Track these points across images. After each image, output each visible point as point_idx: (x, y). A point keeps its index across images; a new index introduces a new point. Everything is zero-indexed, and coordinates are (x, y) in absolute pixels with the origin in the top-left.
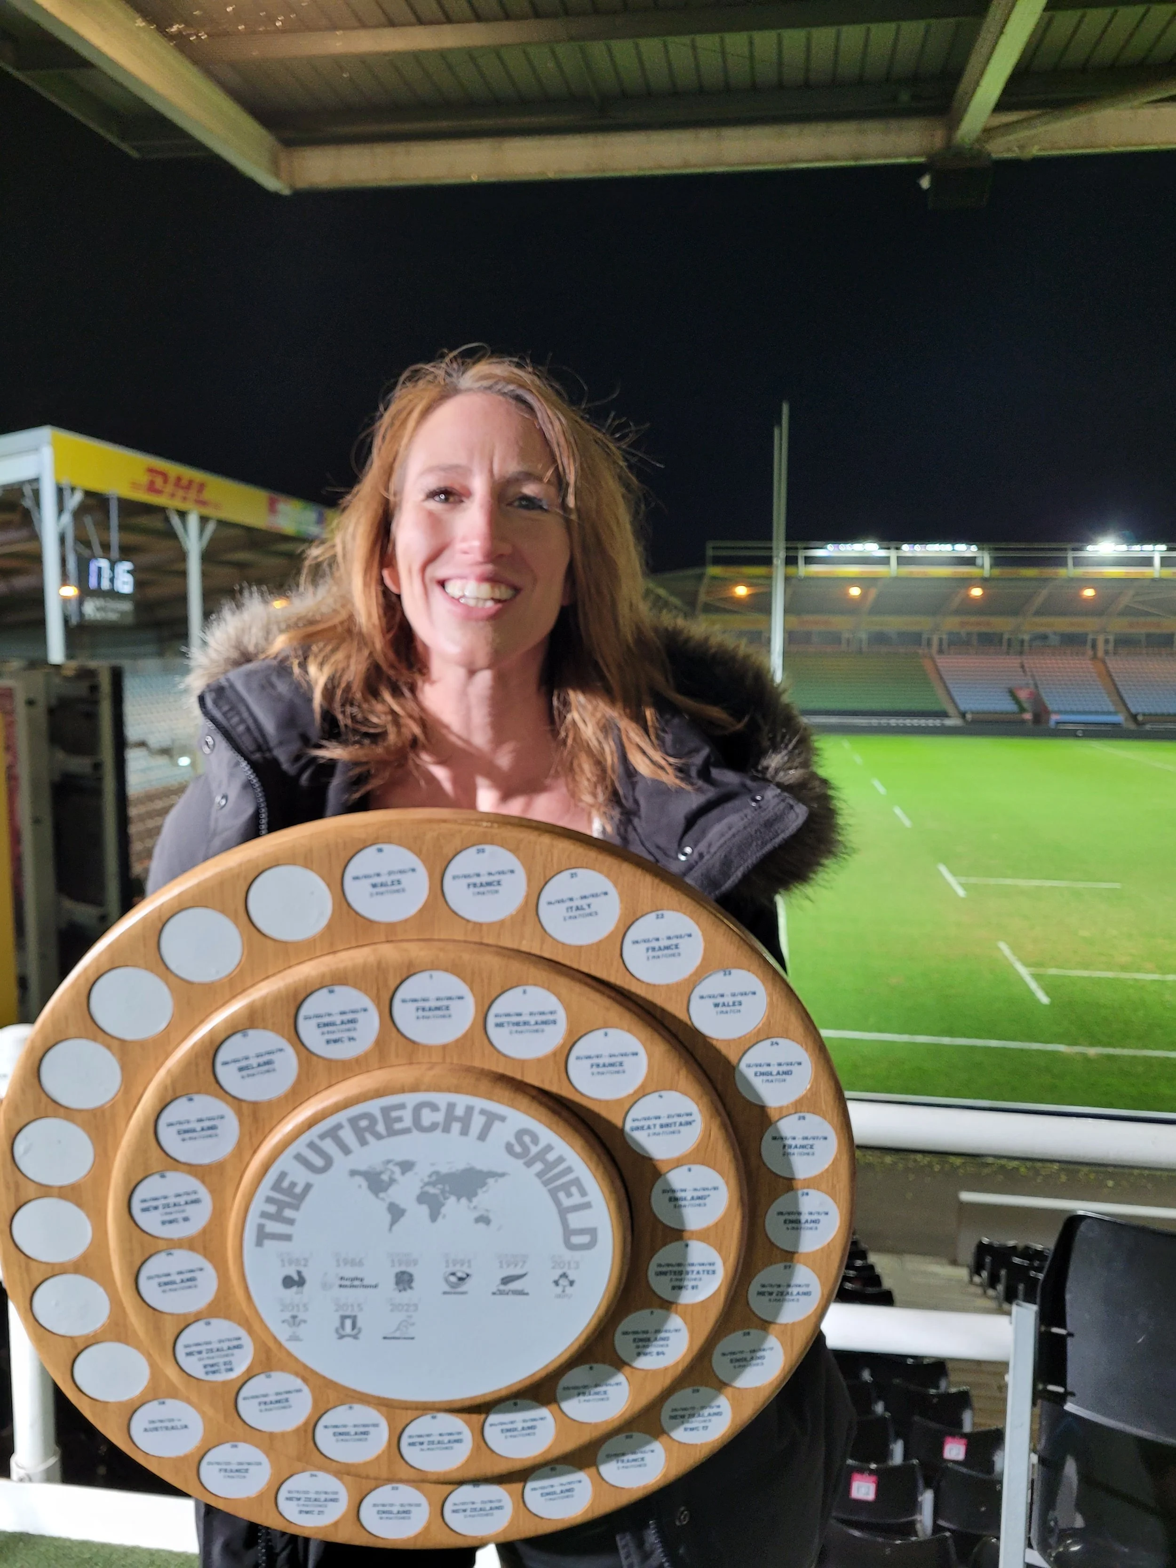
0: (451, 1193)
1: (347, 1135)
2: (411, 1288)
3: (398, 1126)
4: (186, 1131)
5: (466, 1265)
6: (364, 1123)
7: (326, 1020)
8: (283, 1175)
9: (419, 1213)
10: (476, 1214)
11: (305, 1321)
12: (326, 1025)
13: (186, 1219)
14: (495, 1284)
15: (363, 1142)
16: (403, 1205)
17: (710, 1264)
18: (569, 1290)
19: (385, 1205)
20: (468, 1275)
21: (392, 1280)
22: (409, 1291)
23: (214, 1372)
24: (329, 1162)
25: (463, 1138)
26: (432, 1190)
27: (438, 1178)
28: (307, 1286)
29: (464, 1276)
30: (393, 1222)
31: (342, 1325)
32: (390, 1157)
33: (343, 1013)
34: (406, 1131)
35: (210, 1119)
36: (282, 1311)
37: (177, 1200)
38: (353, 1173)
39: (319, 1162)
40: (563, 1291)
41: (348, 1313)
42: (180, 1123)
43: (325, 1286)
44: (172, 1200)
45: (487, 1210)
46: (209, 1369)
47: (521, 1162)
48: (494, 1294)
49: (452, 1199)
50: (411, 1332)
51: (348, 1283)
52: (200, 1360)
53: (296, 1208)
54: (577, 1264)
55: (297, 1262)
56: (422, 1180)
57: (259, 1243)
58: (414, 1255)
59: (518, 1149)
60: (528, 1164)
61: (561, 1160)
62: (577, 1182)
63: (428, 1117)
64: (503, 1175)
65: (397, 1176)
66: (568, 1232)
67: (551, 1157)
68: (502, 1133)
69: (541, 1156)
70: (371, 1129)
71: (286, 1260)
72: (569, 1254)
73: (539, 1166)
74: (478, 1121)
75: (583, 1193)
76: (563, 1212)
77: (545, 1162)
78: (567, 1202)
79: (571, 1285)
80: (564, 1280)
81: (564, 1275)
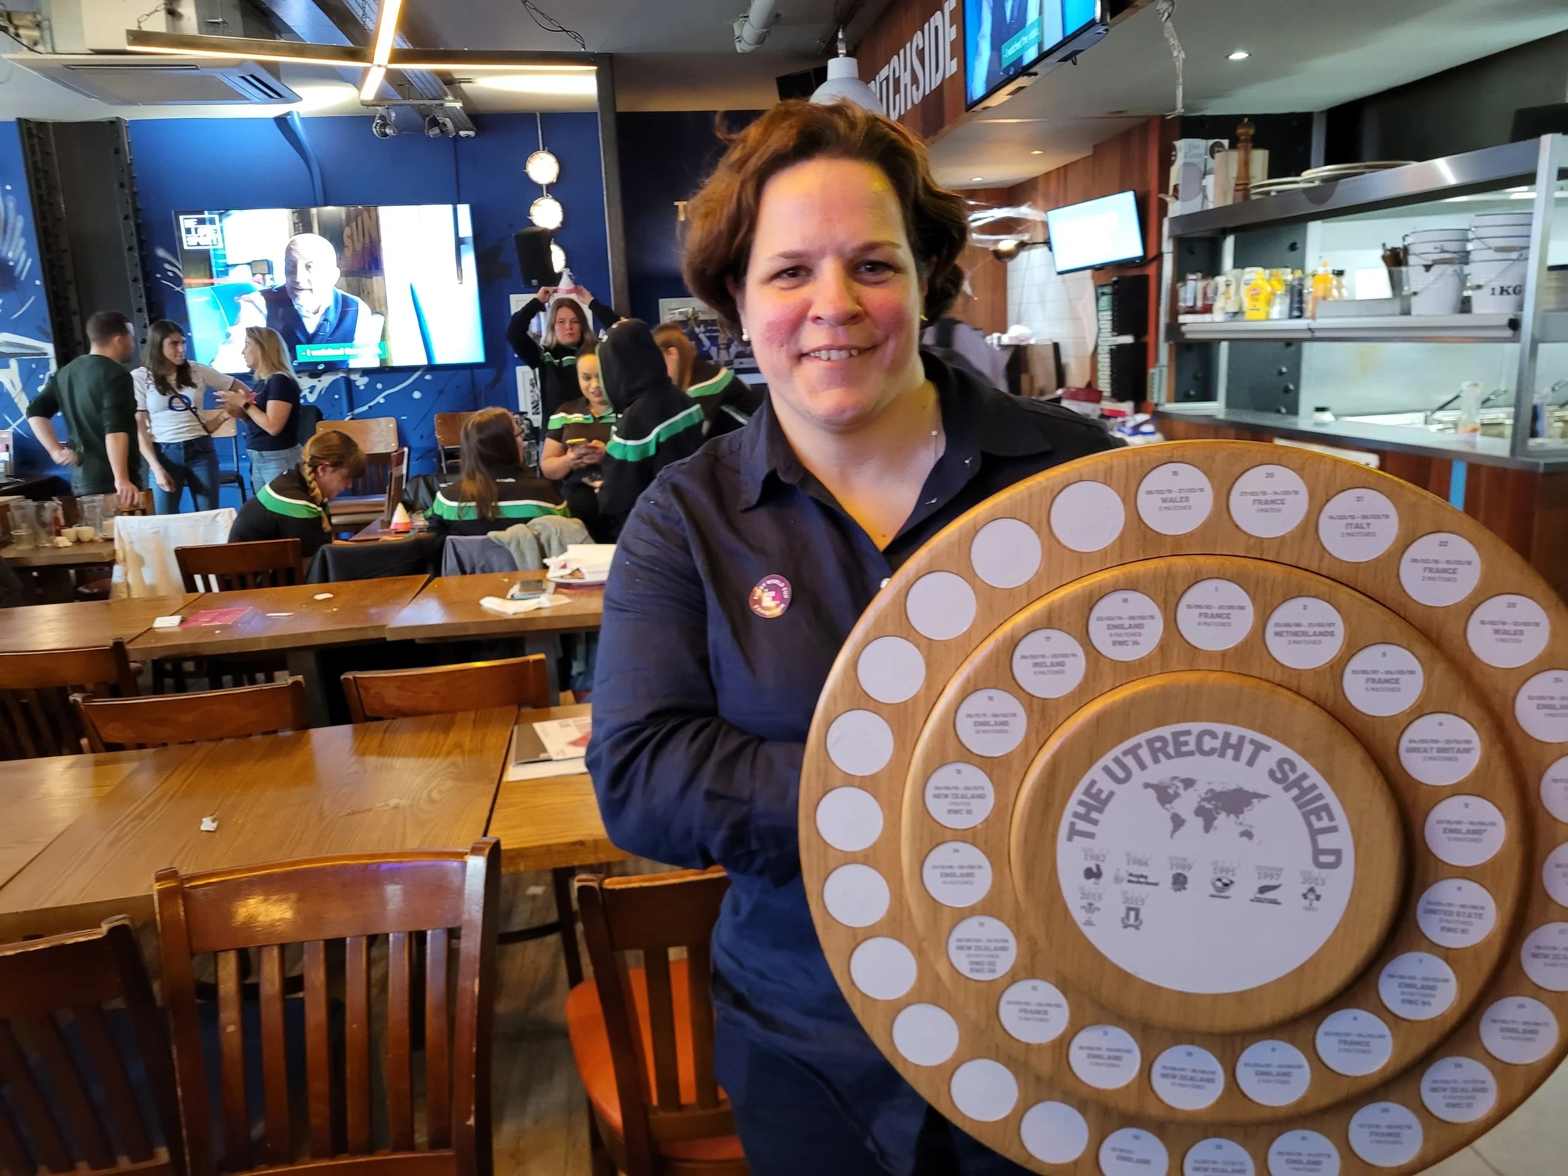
0: (1223, 809)
1: (1144, 753)
2: (1185, 889)
3: (1184, 749)
6: (1158, 745)
8: (1093, 783)
9: (1195, 824)
10: (1242, 829)
11: (1098, 909)
14: (1253, 892)
15: (1156, 760)
16: (1183, 817)
18: (1316, 904)
19: (1168, 815)
20: (1232, 882)
21: (1170, 880)
22: (1183, 891)
24: (1128, 774)
25: (1235, 763)
26: (1208, 806)
27: (1214, 796)
28: (1102, 880)
29: (1228, 882)
30: (1175, 830)
31: (1127, 917)
32: (1176, 775)
34: (1191, 753)
35: (1002, 715)
36: (1082, 898)
38: (1147, 785)
39: (1121, 774)
40: (1311, 904)
41: (1133, 906)
43: (1118, 880)
45: (1251, 827)
47: (1280, 787)
48: (1252, 900)
49: (1223, 815)
51: (1135, 879)
53: (1100, 811)
54: (1324, 880)
55: (1097, 858)
56: (1200, 796)
57: (1070, 839)
58: (1190, 861)
59: (1279, 775)
60: (1287, 789)
61: (1314, 787)
62: (1326, 808)
63: (1208, 743)
64: (1265, 797)
65: (1181, 791)
66: (1317, 852)
67: (1306, 784)
68: (1267, 761)
69: (1297, 783)
70: (1163, 750)
71: (1089, 854)
72: (1316, 871)
73: (1295, 792)
74: (1248, 750)
75: (1331, 818)
76: (1314, 833)
77: (1301, 788)
78: (1317, 825)
79: (1318, 898)
80: (1311, 894)
81: (1312, 890)
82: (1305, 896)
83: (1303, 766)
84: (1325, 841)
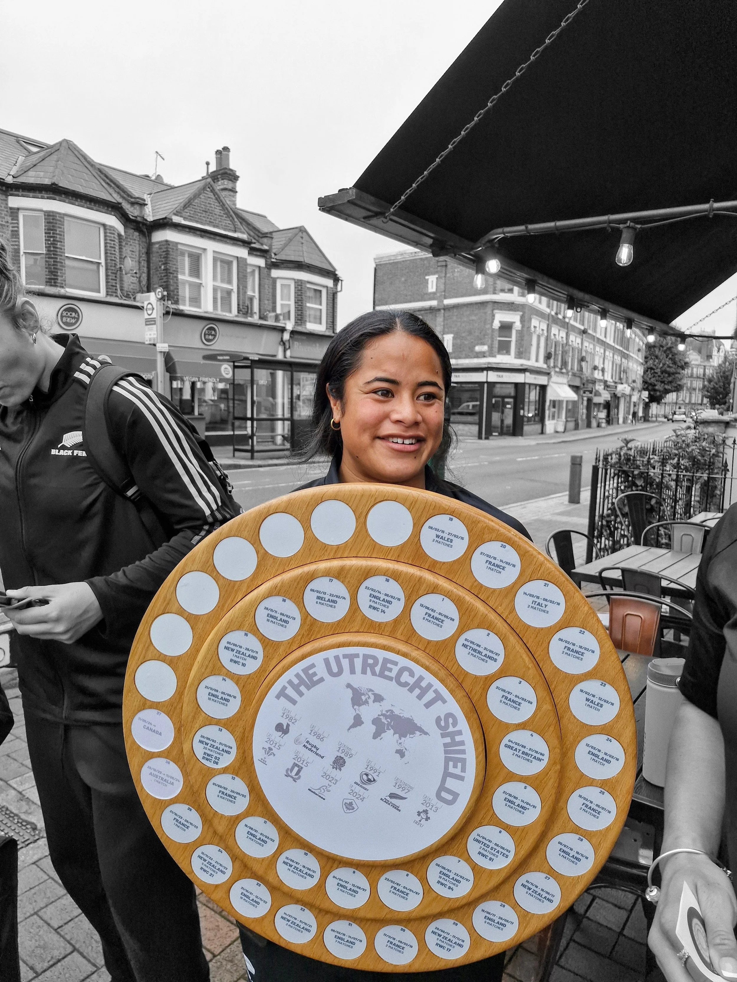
0: (393, 728)
1: (358, 663)
2: (340, 770)
3: (387, 673)
4: (272, 617)
5: (377, 774)
6: (370, 661)
7: (376, 594)
8: (313, 666)
9: (369, 728)
10: (399, 748)
11: (274, 755)
12: (375, 597)
13: (244, 665)
14: (385, 794)
15: (364, 672)
16: (363, 720)
17: (507, 851)
18: (424, 822)
19: (354, 714)
20: (374, 780)
21: (333, 759)
22: (338, 771)
23: (207, 759)
24: (340, 672)
25: (417, 700)
26: (384, 720)
27: (391, 715)
28: (287, 736)
29: (372, 779)
30: (354, 726)
31: (292, 769)
32: (373, 689)
33: (386, 595)
34: (390, 679)
35: (287, 616)
36: (265, 742)
37: (245, 652)
38: (349, 686)
39: (335, 669)
40: (420, 820)
41: (300, 764)
42: (272, 610)
44: (242, 650)
45: (406, 749)
46: (206, 756)
47: (439, 732)
48: (381, 799)
49: (392, 731)
50: (326, 795)
51: (309, 747)
52: (204, 748)
53: (308, 688)
54: (437, 809)
55: (291, 719)
56: (381, 711)
57: (278, 697)
58: (353, 752)
59: (443, 724)
60: (443, 736)
61: (462, 743)
62: (463, 761)
63: (405, 677)
64: (426, 733)
65: (371, 701)
66: (442, 788)
67: (458, 738)
68: (439, 709)
69: (452, 735)
70: (372, 667)
71: (286, 714)
72: (435, 801)
73: (448, 740)
74: (430, 695)
75: (463, 770)
76: (447, 774)
77: (453, 739)
78: (451, 770)
79: (427, 819)
80: (424, 815)
81: (426, 812)
82: (419, 813)
83: (463, 725)
84: (451, 783)
